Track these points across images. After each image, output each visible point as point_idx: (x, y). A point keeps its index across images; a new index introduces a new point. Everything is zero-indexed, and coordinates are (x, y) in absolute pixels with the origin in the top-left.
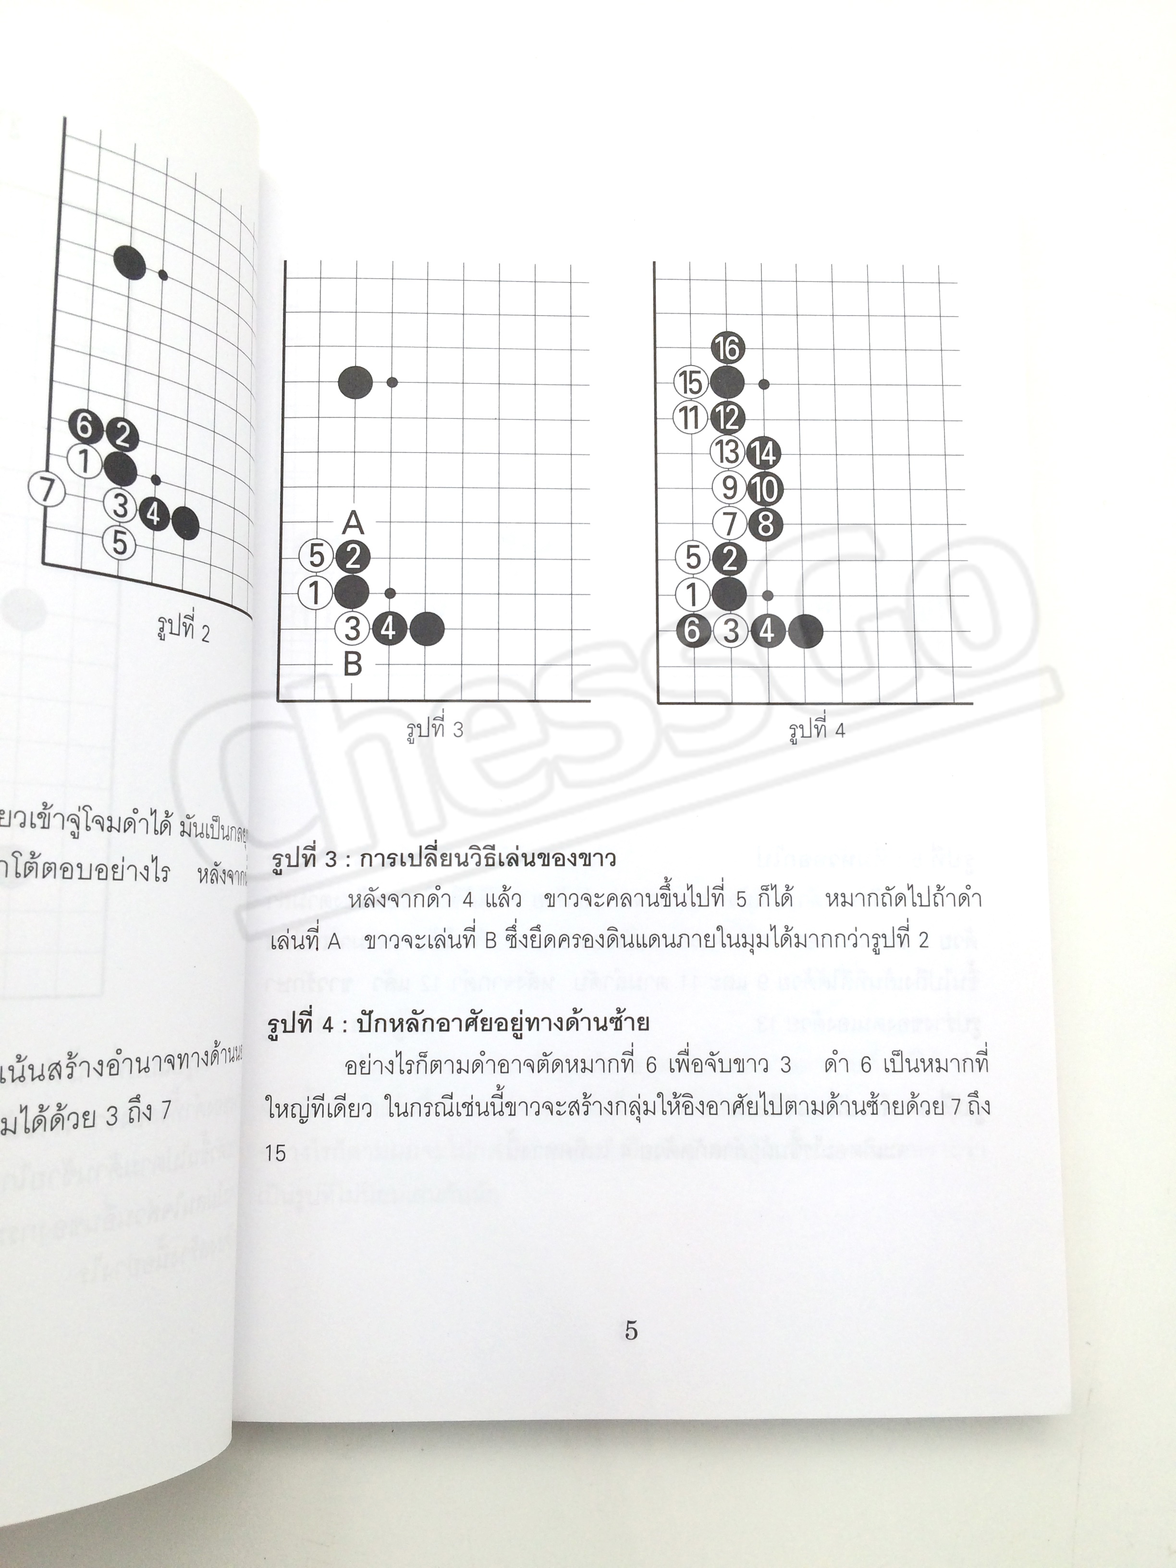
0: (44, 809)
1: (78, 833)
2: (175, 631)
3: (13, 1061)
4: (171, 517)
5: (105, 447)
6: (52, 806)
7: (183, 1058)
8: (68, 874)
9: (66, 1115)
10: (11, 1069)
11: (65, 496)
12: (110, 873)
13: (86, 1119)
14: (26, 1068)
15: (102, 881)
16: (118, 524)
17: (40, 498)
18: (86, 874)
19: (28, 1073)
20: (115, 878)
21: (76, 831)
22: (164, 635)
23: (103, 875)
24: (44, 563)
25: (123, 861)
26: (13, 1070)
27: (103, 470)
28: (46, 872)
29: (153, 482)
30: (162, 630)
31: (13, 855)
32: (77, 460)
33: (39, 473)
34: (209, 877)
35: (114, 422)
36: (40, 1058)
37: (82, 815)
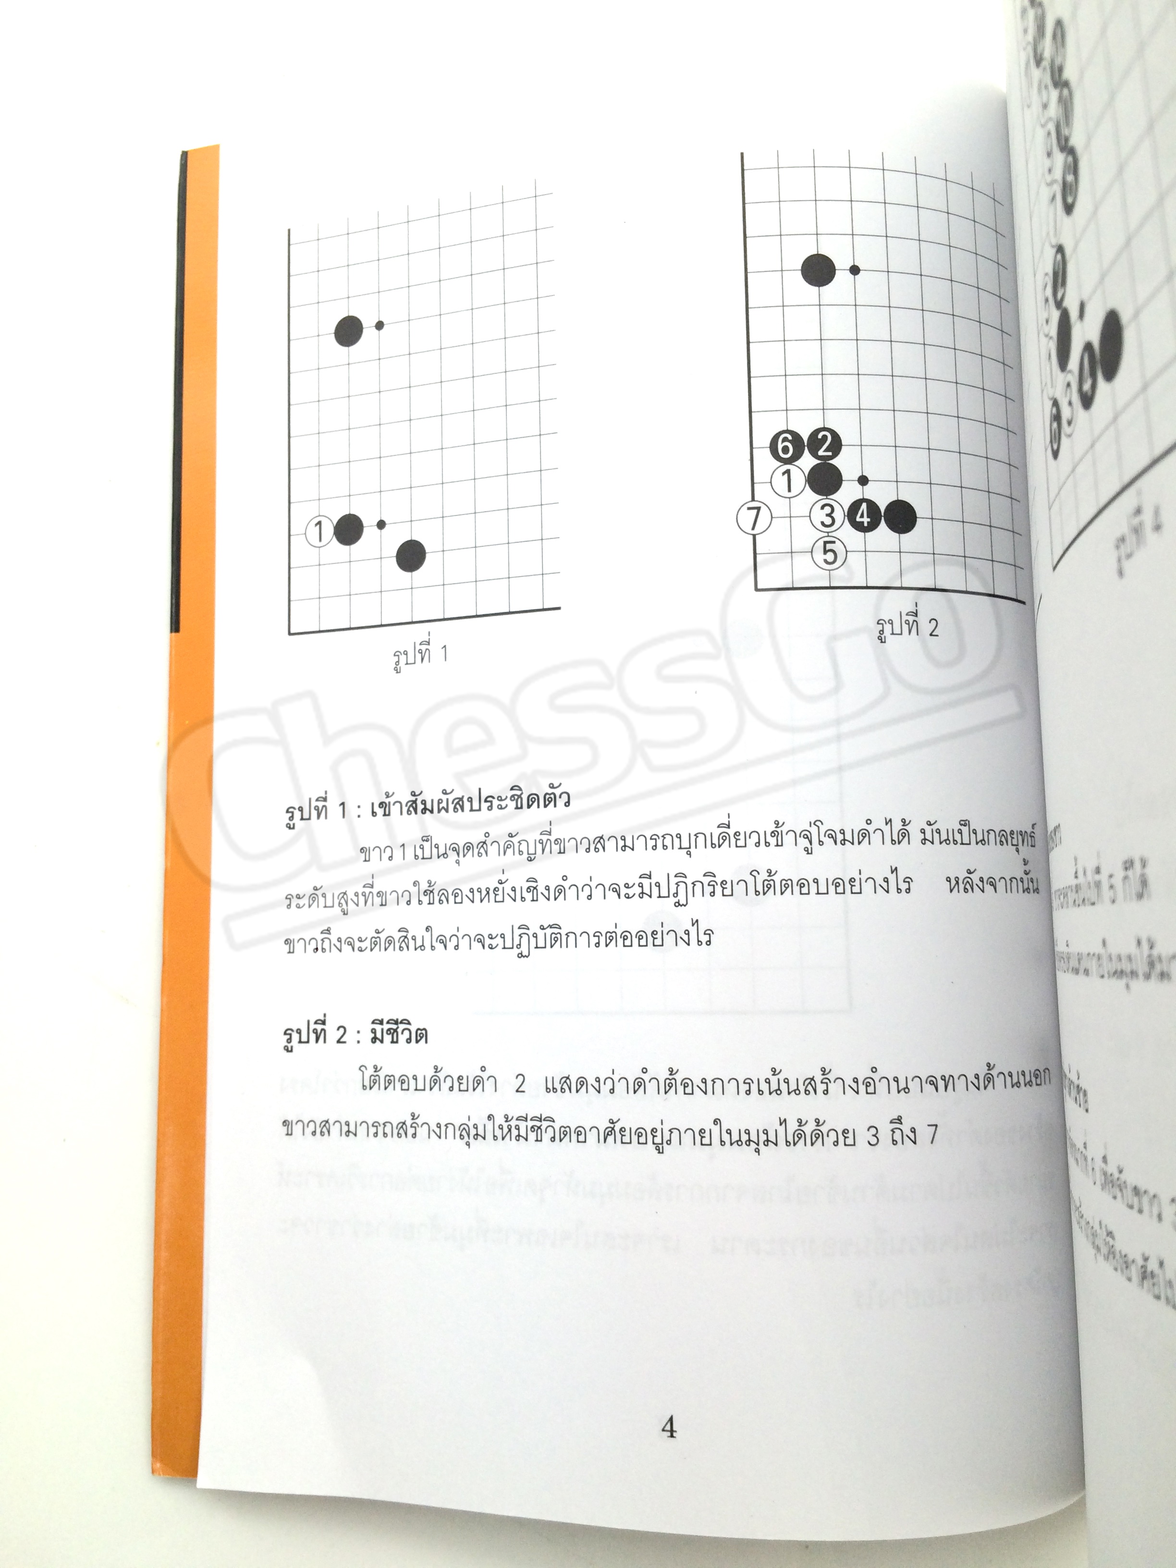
0: (776, 827)
1: (812, 848)
2: (897, 630)
3: (769, 1075)
4: (883, 515)
5: (808, 461)
6: (784, 823)
7: (948, 1081)
8: (805, 890)
9: (825, 1131)
10: (768, 1081)
11: (772, 520)
12: (848, 887)
13: (846, 1137)
14: (782, 1082)
15: (839, 895)
16: (826, 534)
17: (748, 528)
18: (823, 889)
19: (784, 1087)
20: (853, 892)
21: (809, 846)
22: (885, 637)
23: (840, 890)
24: (757, 589)
25: (860, 874)
26: (769, 1083)
27: (807, 485)
28: (784, 889)
29: (860, 484)
30: (881, 632)
31: (751, 874)
32: (780, 482)
33: (745, 505)
34: (962, 886)
35: (814, 434)
36: (795, 1072)
37: (814, 830)
